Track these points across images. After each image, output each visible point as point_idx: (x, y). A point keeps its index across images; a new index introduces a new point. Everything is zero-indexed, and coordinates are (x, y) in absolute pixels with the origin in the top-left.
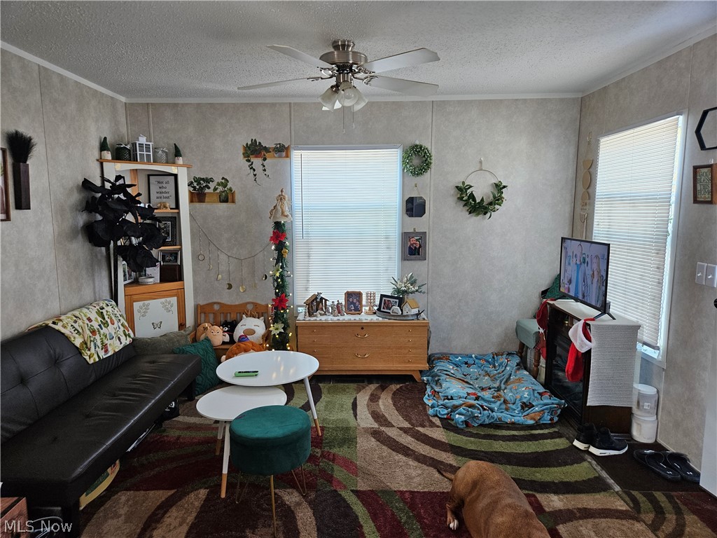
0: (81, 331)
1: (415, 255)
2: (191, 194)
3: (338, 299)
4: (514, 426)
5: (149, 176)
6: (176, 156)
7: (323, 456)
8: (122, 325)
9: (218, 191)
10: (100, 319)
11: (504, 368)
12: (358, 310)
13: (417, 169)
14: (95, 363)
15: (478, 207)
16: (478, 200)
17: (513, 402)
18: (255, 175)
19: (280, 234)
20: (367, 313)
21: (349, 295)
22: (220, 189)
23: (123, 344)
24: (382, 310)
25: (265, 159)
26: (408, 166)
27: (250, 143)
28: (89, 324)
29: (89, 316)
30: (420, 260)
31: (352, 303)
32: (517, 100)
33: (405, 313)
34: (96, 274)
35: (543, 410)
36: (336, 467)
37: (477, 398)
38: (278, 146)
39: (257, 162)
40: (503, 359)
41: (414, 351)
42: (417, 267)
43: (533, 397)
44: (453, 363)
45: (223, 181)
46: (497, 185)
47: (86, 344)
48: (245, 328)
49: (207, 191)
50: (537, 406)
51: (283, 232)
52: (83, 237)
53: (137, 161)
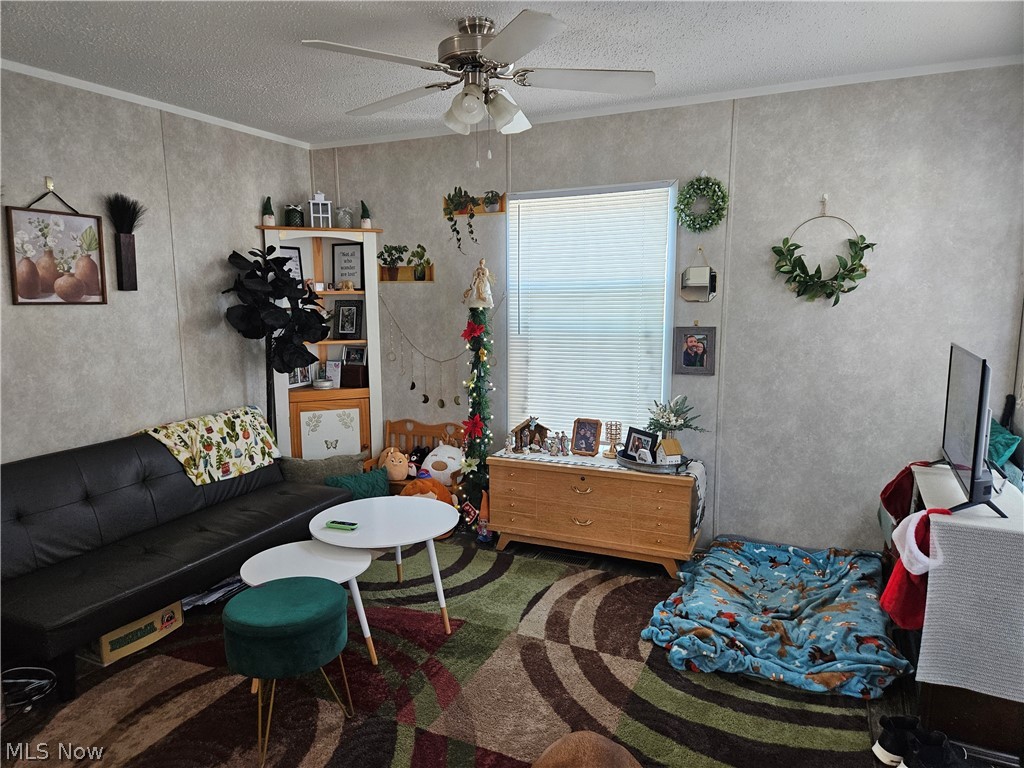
0: (189, 443)
1: (694, 365)
2: (382, 269)
3: (563, 429)
4: (781, 688)
5: (334, 246)
6: (363, 217)
7: (425, 666)
8: (262, 440)
9: (413, 264)
10: (226, 430)
11: (836, 579)
12: (591, 450)
13: (698, 220)
14: (204, 485)
15: (811, 285)
16: (811, 271)
17: (799, 643)
18: (459, 240)
19: (477, 328)
20: (606, 456)
21: (580, 424)
22: (416, 261)
23: (257, 464)
24: (629, 452)
25: (472, 216)
26: (683, 215)
27: (453, 193)
28: (206, 435)
29: (210, 424)
30: (705, 374)
31: (584, 437)
32: (902, 80)
33: (658, 463)
34: (248, 373)
35: (851, 671)
36: (428, 688)
37: (733, 625)
38: (490, 195)
39: (462, 220)
40: (843, 564)
41: (665, 526)
42: (698, 386)
43: (839, 643)
44: (746, 557)
45: (419, 250)
46: (852, 244)
47: (195, 460)
48: (435, 459)
49: (400, 264)
50: (842, 660)
51: (480, 323)
52: (227, 325)
53: (310, 226)
